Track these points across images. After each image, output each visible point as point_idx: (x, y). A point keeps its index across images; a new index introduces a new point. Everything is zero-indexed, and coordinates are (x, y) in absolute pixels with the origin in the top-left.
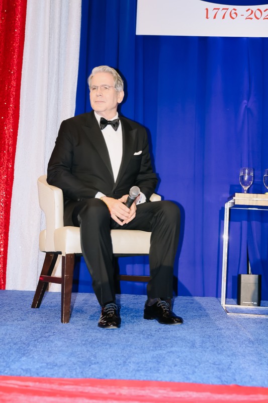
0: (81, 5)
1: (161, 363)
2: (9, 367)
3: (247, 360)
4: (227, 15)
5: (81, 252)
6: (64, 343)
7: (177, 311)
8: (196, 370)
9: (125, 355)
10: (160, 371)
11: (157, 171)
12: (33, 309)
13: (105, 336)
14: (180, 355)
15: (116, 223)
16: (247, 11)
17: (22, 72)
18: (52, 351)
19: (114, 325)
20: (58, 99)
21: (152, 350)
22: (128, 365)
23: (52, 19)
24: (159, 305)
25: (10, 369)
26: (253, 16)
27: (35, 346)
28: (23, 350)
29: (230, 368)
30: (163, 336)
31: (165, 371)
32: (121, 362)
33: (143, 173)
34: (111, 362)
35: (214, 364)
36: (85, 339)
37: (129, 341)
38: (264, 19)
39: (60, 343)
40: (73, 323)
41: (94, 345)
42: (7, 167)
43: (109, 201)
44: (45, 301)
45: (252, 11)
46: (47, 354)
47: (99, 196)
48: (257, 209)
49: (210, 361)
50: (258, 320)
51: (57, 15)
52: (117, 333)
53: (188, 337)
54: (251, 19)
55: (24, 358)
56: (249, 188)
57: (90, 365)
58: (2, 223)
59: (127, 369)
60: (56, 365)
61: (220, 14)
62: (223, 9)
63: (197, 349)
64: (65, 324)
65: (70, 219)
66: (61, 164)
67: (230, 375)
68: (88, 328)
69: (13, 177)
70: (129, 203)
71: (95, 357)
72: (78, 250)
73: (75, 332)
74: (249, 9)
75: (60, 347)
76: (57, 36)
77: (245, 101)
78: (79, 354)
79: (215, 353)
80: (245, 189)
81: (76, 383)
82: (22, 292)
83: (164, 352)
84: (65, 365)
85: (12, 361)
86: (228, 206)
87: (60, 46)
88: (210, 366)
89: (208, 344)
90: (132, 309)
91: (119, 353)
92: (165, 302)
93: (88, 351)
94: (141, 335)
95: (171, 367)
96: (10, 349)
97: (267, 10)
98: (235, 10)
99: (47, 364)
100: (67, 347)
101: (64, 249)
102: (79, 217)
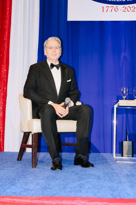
0: (39, 6)
1: (83, 188)
3: (126, 185)
4: (113, 10)
6: (33, 178)
7: (91, 161)
8: (100, 191)
9: (64, 184)
10: (82, 192)
11: (79, 90)
12: (18, 161)
13: (54, 174)
14: (92, 183)
15: (59, 116)
16: (123, 7)
17: (10, 41)
18: (27, 183)
19: (59, 169)
20: (29, 54)
21: (78, 181)
22: (66, 189)
23: (25, 14)
24: (81, 158)
25: (6, 193)
26: (126, 10)
27: (19, 180)
28: (12, 183)
29: (118, 190)
30: (83, 173)
31: (84, 191)
32: (62, 187)
33: (72, 91)
34: (57, 188)
36: (44, 176)
37: (66, 177)
38: (132, 11)
39: (31, 179)
40: (38, 168)
41: (48, 179)
42: (4, 89)
43: (55, 105)
44: (24, 157)
46: (24, 184)
47: (50, 103)
48: (130, 108)
49: (107, 186)
50: (132, 165)
51: (27, 12)
52: (60, 173)
53: (97, 174)
54: (125, 11)
55: (13, 187)
56: (126, 97)
57: (46, 190)
58: (1, 118)
59: (65, 191)
60: (29, 190)
61: (110, 9)
62: (111, 7)
63: (101, 180)
64: (34, 169)
65: (36, 115)
66: (31, 87)
67: (118, 193)
68: (45, 170)
69: (7, 94)
70: (65, 106)
71: (49, 185)
72: (40, 131)
73: (39, 173)
74: (124, 7)
75: (31, 180)
76: (27, 22)
77: (123, 53)
78: (41, 184)
79: (110, 182)
80: (124, 98)
81: (39, 199)
82: (12, 153)
83: (84, 182)
84: (34, 189)
85: (7, 188)
86: (116, 106)
87: (29, 27)
88: (107, 189)
89: (107, 177)
90: (68, 160)
91: (61, 183)
92: (84, 156)
93: (45, 182)
94: (73, 173)
95: (87, 190)
96: (6, 182)
97: (133, 7)
98: (117, 7)
99: (25, 189)
100: (35, 180)
101: (33, 130)
102: (40, 114)
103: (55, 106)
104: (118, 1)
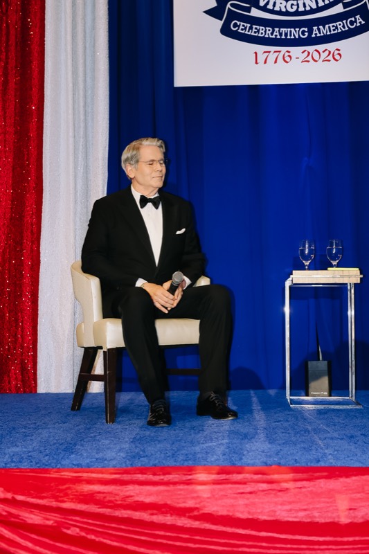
0: (107, 56)
1: (210, 454)
2: (60, 463)
3: (297, 447)
4: (280, 58)
5: (124, 346)
6: (111, 441)
9: (174, 449)
12: (73, 412)
13: (154, 433)
14: (231, 446)
16: (303, 53)
17: (44, 138)
18: (100, 449)
19: (164, 423)
20: (86, 167)
21: (202, 443)
22: (177, 456)
23: (75, 73)
24: (211, 399)
25: (61, 465)
26: (309, 58)
27: (82, 445)
28: (70, 449)
29: (278, 455)
30: (215, 430)
32: (169, 454)
33: (188, 253)
34: (160, 455)
35: (263, 452)
36: (133, 437)
37: (178, 437)
38: (323, 61)
39: (107, 442)
40: (119, 423)
41: (142, 442)
42: (32, 250)
44: (85, 403)
45: (309, 53)
46: (95, 451)
47: (140, 283)
49: (259, 450)
50: (323, 411)
51: (81, 69)
52: (167, 430)
53: (242, 430)
54: (308, 61)
55: (73, 456)
56: (310, 264)
57: (139, 459)
58: (29, 316)
59: (176, 459)
60: (106, 460)
61: (272, 57)
62: (275, 52)
63: (249, 440)
64: (111, 425)
66: (96, 249)
68: (135, 427)
69: (40, 261)
71: (144, 451)
73: (121, 432)
74: (305, 51)
75: (108, 445)
76: (81, 93)
77: (306, 159)
78: (127, 450)
79: (267, 442)
80: (305, 265)
81: (126, 472)
82: (57, 394)
83: (215, 444)
84: (114, 459)
85: (62, 458)
86: (288, 284)
87: (86, 103)
90: (184, 407)
91: (167, 447)
92: (218, 395)
93: (136, 447)
94: (192, 431)
96: (57, 449)
97: (326, 50)
98: (289, 52)
99: (97, 459)
100: (115, 444)
101: (106, 344)
102: (119, 308)
103: (151, 288)
104: (290, 39)
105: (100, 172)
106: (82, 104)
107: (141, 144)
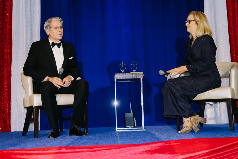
12: (23, 136)
17: (12, 22)
40: (40, 138)
42: (8, 70)
58: (7, 98)
64: (36, 139)
76: (29, 3)
101: (34, 104)
105: (37, 36)
106: (29, 8)
107: (52, 20)
